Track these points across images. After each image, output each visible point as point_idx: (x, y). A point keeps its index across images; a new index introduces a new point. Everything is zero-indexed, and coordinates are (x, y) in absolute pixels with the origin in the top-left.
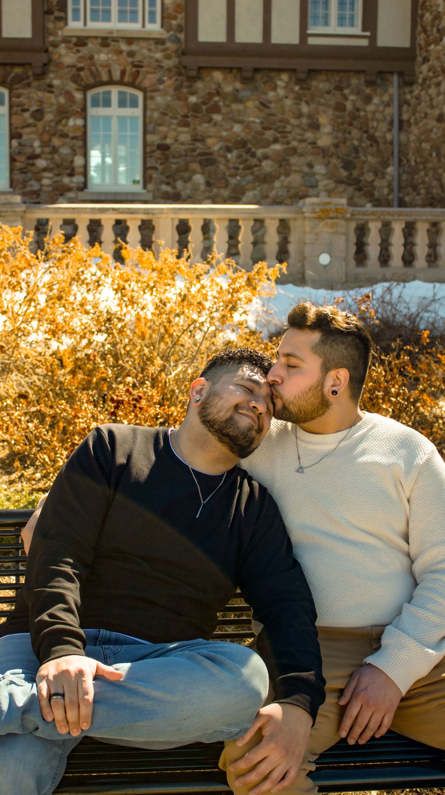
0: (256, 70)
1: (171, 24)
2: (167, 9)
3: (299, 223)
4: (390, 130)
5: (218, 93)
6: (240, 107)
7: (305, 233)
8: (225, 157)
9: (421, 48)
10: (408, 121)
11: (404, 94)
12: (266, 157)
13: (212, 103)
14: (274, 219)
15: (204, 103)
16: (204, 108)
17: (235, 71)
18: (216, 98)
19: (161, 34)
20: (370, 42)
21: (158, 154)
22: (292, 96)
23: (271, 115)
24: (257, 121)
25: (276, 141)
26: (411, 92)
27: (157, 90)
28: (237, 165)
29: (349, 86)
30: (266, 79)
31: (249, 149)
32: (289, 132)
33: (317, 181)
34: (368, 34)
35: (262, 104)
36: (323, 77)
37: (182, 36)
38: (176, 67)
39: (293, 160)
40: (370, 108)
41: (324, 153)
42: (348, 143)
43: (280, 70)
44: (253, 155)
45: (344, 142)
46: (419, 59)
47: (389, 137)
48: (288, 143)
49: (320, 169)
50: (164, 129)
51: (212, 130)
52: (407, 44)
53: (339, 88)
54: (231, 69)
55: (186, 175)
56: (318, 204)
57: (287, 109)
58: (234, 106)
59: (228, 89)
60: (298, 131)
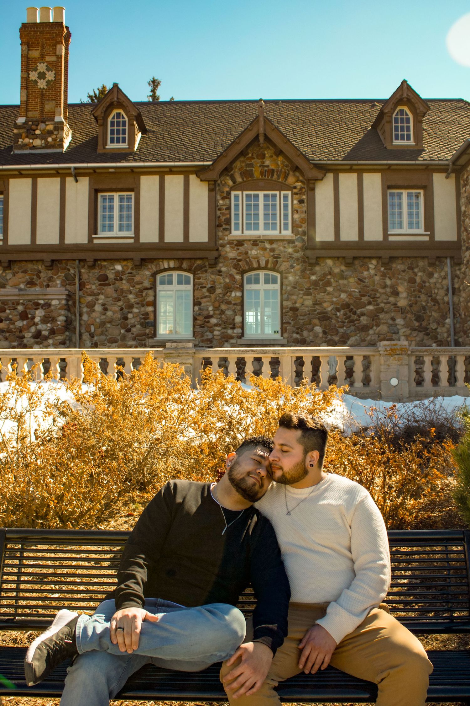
0: (355, 258)
1: (298, 231)
2: (296, 221)
3: (376, 358)
4: (446, 295)
5: (330, 273)
6: (345, 282)
7: (381, 365)
8: (336, 315)
9: (464, 242)
10: (459, 288)
11: (455, 271)
12: (363, 314)
13: (326, 279)
14: (360, 355)
15: (320, 280)
16: (321, 283)
17: (341, 259)
18: (329, 277)
19: (292, 237)
20: (430, 238)
21: (290, 314)
22: (379, 274)
23: (366, 286)
24: (357, 290)
25: (369, 303)
26: (460, 270)
27: (289, 273)
28: (344, 320)
29: (417, 266)
30: (361, 263)
31: (352, 309)
32: (378, 298)
33: (398, 330)
34: (429, 233)
35: (359, 279)
36: (400, 261)
37: (305, 238)
38: (302, 257)
39: (381, 316)
40: (432, 280)
41: (402, 311)
42: (419, 304)
43: (371, 258)
44: (355, 313)
45: (416, 303)
46: (464, 248)
47: (446, 299)
48: (378, 305)
49: (400, 321)
50: (294, 297)
51: (327, 298)
52: (455, 239)
53: (411, 268)
54: (338, 258)
55: (310, 327)
56: (388, 346)
57: (376, 282)
58: (341, 282)
59: (337, 270)
60: (384, 296)
